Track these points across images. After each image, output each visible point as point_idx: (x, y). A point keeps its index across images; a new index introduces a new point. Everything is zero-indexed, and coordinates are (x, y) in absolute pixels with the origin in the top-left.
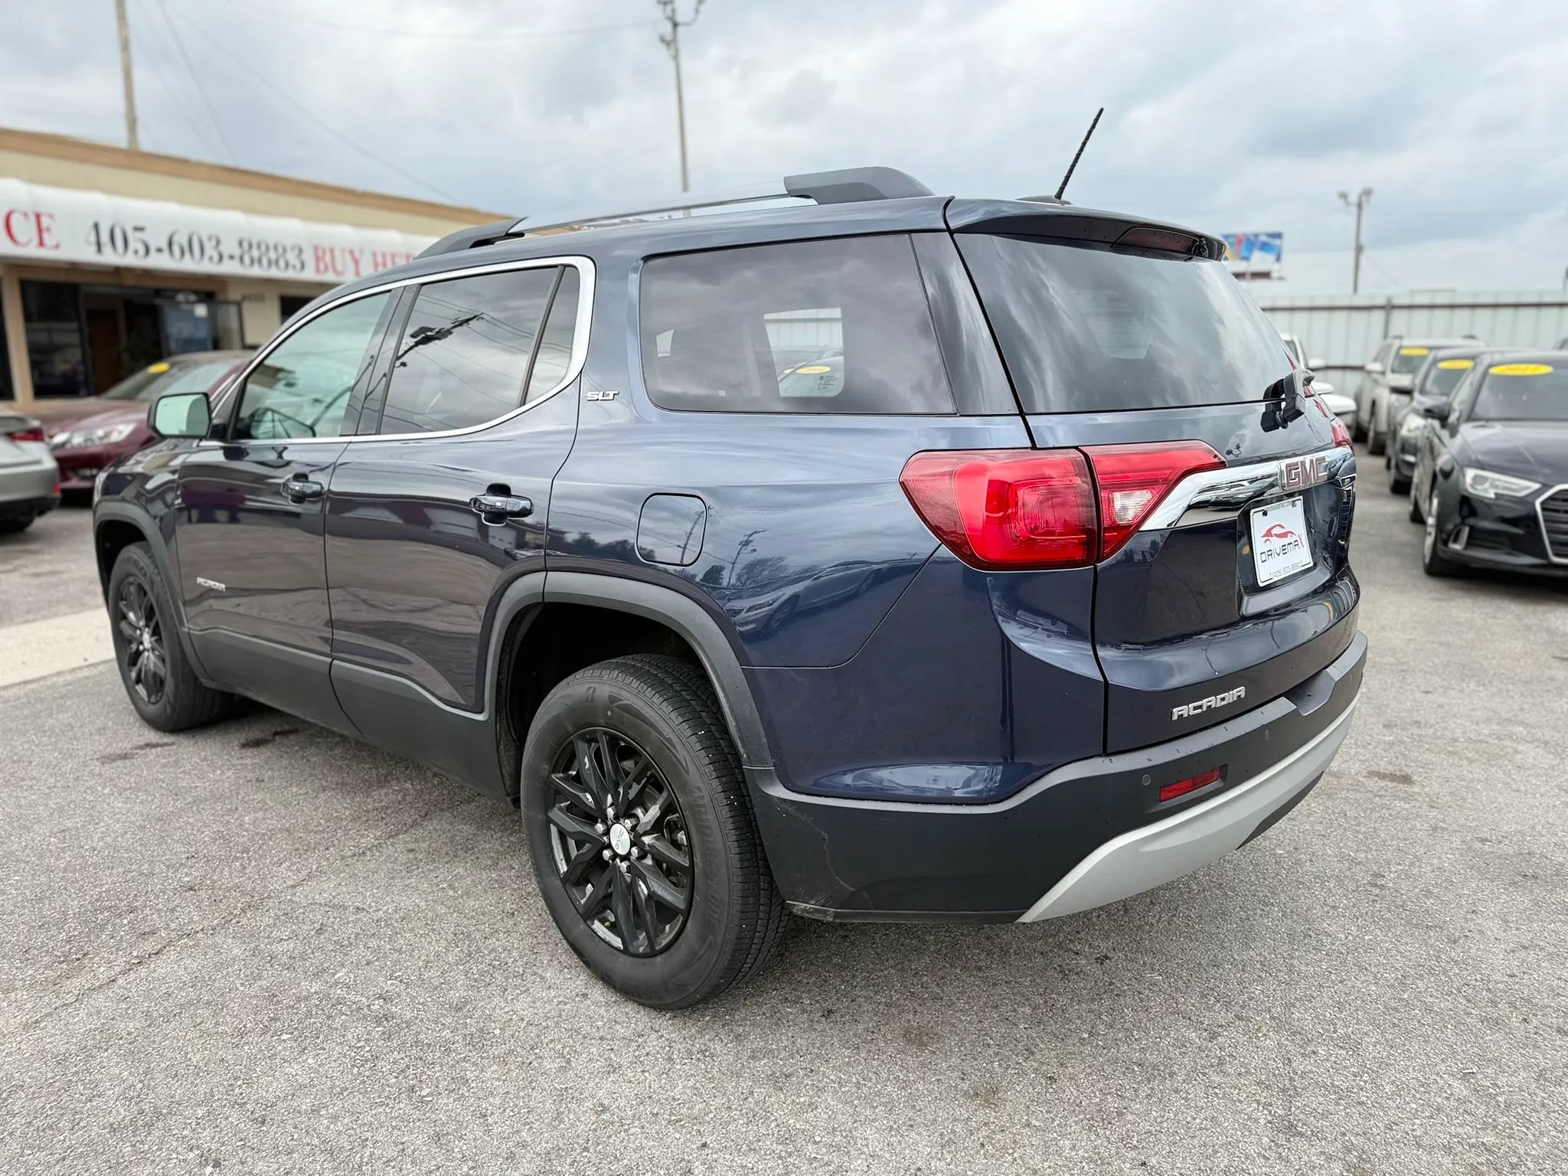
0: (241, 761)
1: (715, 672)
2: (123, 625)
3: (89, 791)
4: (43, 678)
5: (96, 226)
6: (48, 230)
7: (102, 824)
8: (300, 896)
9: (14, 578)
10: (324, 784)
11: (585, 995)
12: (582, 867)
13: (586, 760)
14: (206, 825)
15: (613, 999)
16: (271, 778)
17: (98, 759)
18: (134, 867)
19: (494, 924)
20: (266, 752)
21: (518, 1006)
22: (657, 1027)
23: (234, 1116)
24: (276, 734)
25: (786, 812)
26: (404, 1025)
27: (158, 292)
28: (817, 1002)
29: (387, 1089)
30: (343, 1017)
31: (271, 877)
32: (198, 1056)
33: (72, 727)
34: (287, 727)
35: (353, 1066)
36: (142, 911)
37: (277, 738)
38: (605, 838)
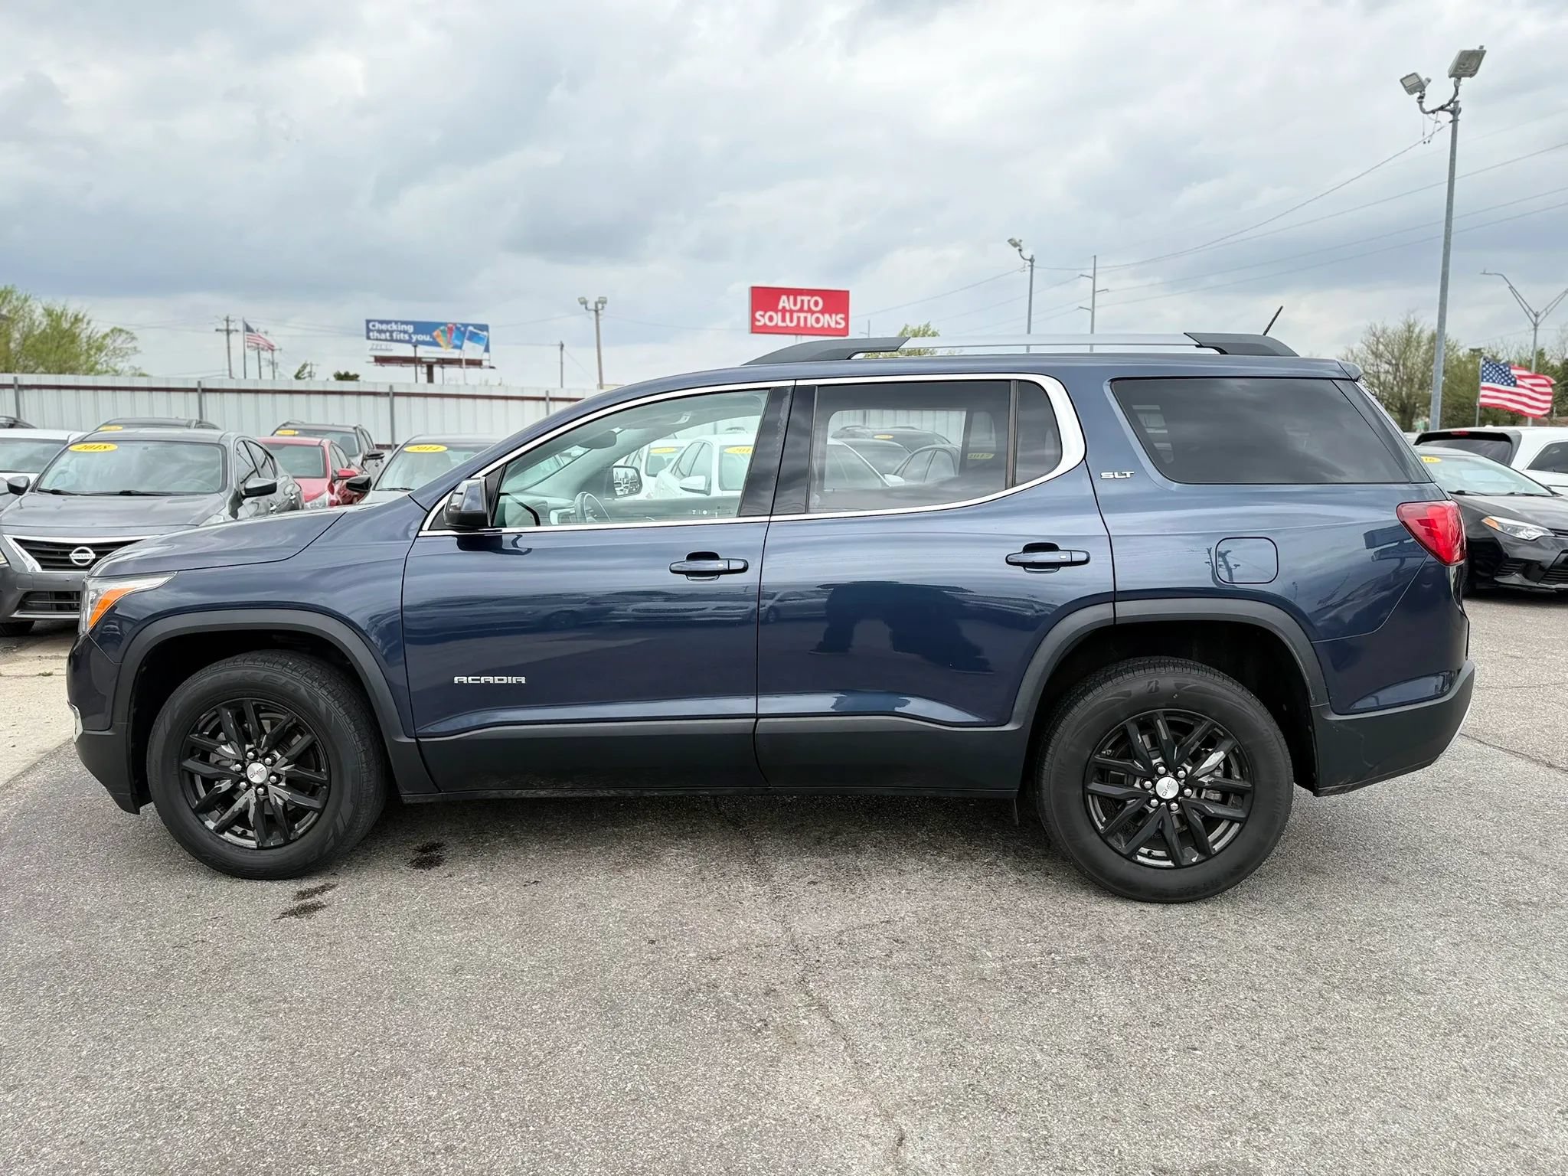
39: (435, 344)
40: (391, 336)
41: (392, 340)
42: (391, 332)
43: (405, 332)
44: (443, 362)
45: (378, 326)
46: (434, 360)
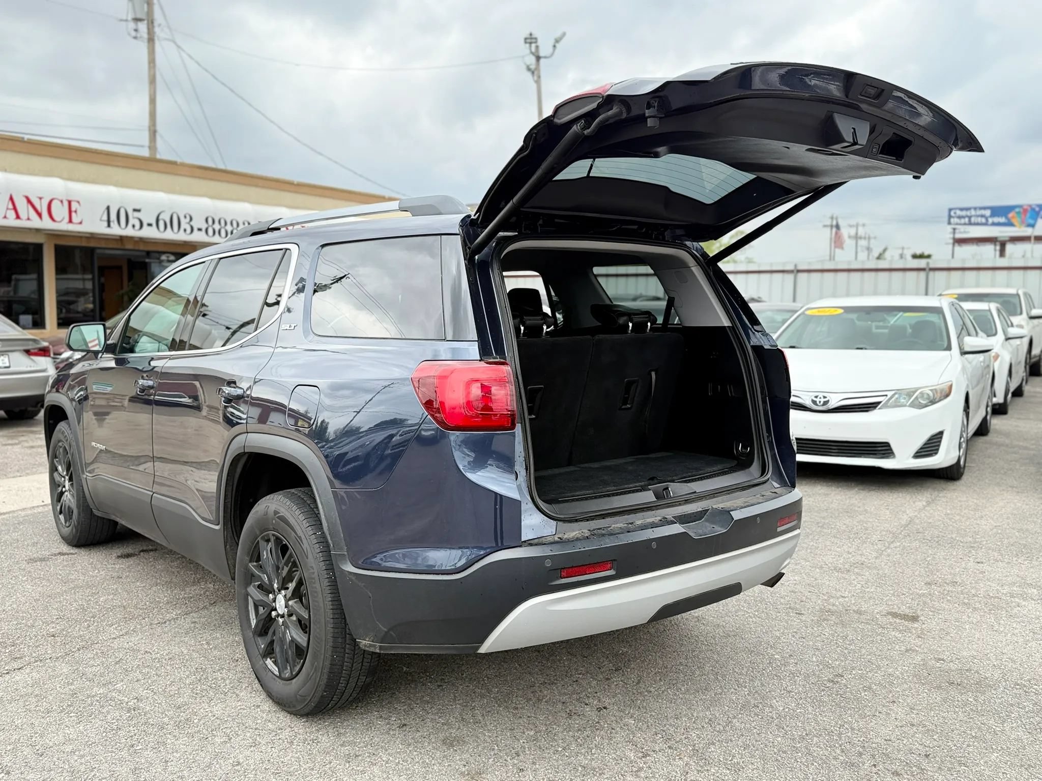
0: (113, 566)
1: (318, 493)
2: (56, 474)
3: (14, 578)
4: (14, 512)
5: (108, 208)
6: (76, 212)
7: (15, 597)
8: (115, 645)
9: (17, 449)
10: (159, 581)
11: (258, 706)
12: (262, 622)
13: (265, 553)
14: (76, 601)
15: (274, 710)
16: (127, 577)
17: (26, 560)
18: (24, 621)
19: (224, 665)
20: (131, 561)
21: (215, 709)
22: (293, 725)
23: (27, 751)
24: (143, 551)
25: (352, 580)
26: (143, 714)
27: (148, 253)
28: (400, 719)
29: (118, 744)
30: (110, 707)
31: (103, 633)
32: (20, 721)
33: (18, 541)
34: (151, 547)
35: (104, 732)
36: (19, 646)
37: (142, 553)
38: (274, 604)
39: (1010, 224)
40: (970, 220)
41: (970, 224)
42: (970, 217)
43: (982, 216)
44: (1015, 240)
45: (959, 213)
46: (1007, 239)
